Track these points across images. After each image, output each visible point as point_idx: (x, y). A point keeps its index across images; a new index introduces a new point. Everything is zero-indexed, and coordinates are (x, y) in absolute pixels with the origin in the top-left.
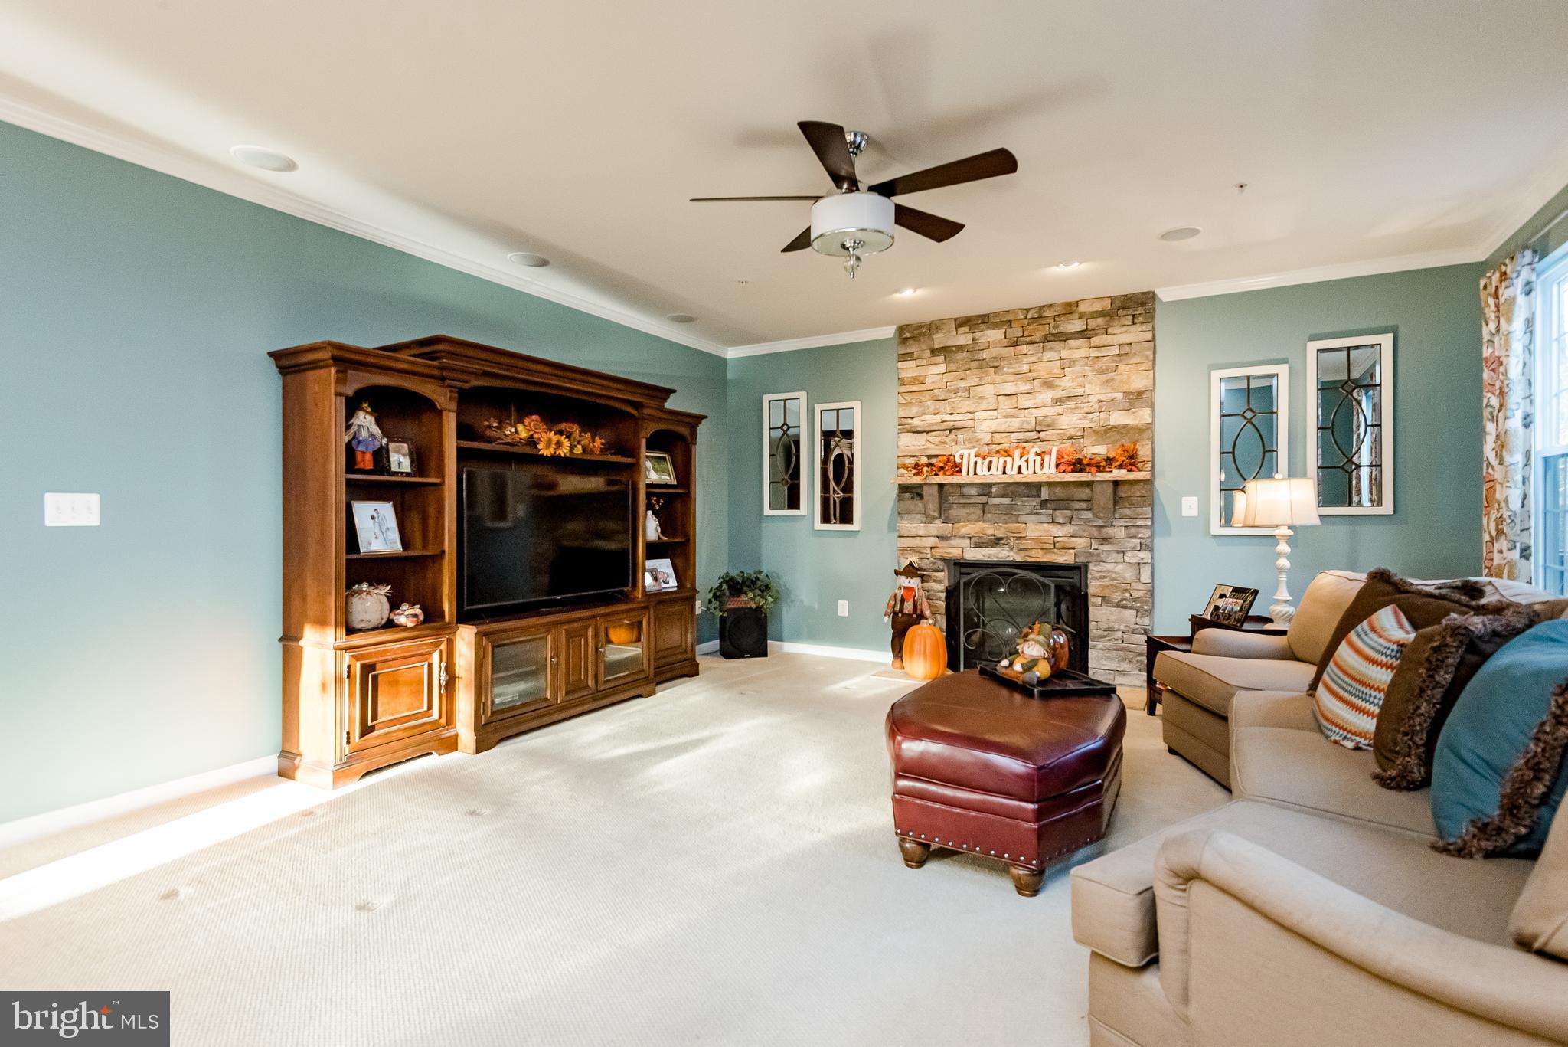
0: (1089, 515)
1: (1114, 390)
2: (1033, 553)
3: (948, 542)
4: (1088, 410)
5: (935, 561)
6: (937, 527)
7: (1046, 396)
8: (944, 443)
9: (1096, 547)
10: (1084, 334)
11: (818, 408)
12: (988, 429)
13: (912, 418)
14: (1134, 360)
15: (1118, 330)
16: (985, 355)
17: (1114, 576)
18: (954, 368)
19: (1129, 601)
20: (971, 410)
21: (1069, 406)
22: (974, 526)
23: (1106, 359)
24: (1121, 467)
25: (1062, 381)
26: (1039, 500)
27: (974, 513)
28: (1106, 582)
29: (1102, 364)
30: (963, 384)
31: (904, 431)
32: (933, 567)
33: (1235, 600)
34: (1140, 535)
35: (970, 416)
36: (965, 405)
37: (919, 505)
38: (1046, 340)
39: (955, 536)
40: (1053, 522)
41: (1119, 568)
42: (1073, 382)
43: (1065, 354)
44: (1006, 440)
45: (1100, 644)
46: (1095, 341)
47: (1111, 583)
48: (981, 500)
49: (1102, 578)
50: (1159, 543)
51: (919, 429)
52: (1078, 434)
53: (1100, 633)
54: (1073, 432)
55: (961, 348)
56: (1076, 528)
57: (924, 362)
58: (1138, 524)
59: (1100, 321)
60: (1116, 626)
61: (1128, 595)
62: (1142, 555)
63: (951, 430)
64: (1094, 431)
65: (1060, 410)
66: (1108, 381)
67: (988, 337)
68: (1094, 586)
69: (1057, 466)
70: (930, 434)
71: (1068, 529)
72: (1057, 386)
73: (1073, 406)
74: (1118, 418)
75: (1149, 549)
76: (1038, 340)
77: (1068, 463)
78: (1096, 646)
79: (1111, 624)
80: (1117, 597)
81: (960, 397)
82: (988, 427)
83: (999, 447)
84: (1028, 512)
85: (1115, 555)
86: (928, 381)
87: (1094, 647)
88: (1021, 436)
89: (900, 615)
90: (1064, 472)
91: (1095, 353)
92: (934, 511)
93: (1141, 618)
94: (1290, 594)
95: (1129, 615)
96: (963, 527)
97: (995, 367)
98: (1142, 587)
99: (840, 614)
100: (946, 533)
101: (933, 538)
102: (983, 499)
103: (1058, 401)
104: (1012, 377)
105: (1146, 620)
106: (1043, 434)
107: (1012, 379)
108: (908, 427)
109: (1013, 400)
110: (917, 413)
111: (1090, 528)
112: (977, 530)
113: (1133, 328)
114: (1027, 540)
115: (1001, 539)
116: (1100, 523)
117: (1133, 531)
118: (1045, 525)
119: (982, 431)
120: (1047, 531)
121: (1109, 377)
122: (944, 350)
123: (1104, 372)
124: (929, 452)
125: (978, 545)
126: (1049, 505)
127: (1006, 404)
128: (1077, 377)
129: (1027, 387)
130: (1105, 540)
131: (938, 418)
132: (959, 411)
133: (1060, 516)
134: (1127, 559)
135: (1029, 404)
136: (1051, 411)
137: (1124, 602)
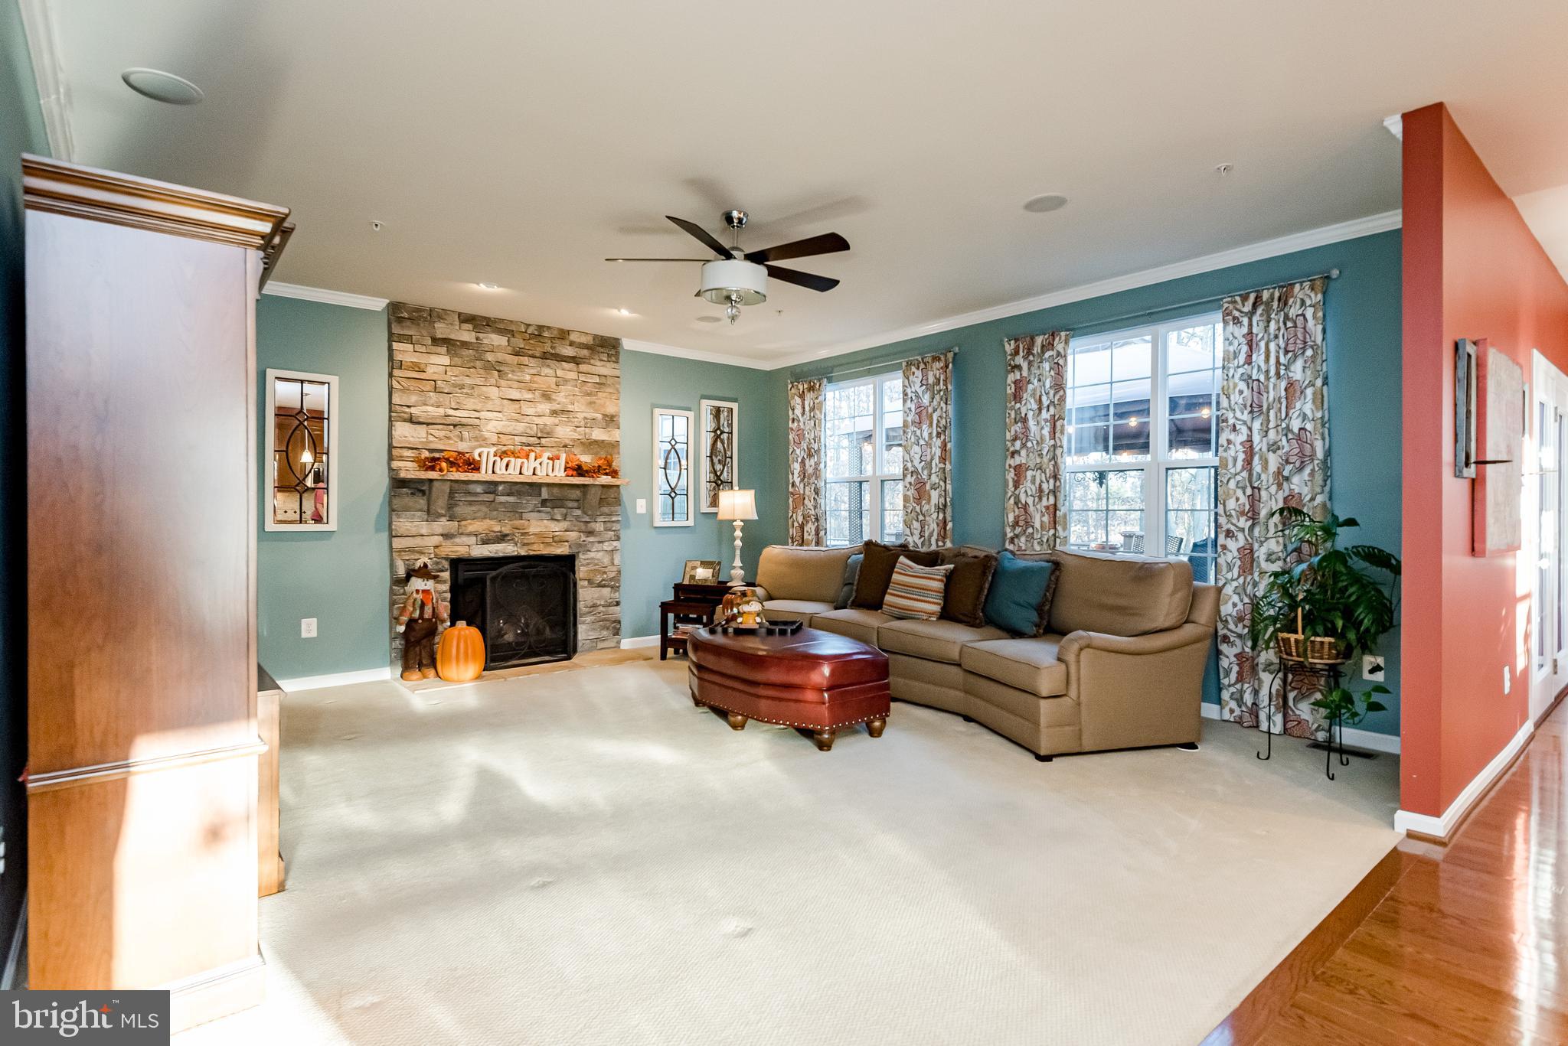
0: (579, 512)
1: (596, 411)
2: (535, 547)
3: (452, 541)
4: (578, 424)
5: (438, 560)
6: (442, 525)
7: (545, 407)
8: (448, 438)
9: (584, 539)
10: (575, 360)
11: (271, 373)
12: (494, 430)
13: (408, 406)
14: (609, 390)
15: (598, 363)
16: (490, 357)
17: (596, 562)
18: (459, 363)
19: (606, 581)
20: (478, 408)
21: (563, 419)
22: (482, 523)
23: (590, 384)
24: (606, 474)
25: (558, 396)
26: (540, 499)
27: (479, 510)
28: (591, 567)
29: (588, 388)
30: (468, 381)
31: (401, 420)
32: (436, 568)
33: (705, 570)
34: (613, 529)
35: (477, 414)
36: (470, 403)
37: (422, 502)
38: (545, 356)
39: (462, 534)
40: (552, 519)
41: (599, 555)
42: (566, 398)
43: (559, 373)
44: (510, 442)
45: (588, 619)
46: (583, 367)
47: (595, 568)
48: (488, 498)
49: (588, 564)
50: (622, 534)
51: (421, 420)
52: (571, 444)
53: (587, 610)
54: (567, 442)
55: (465, 344)
56: (569, 523)
57: (423, 349)
58: (613, 520)
59: (585, 352)
60: (599, 603)
61: (605, 576)
62: (615, 543)
63: (455, 426)
64: (581, 442)
65: (556, 421)
66: (591, 403)
67: (492, 341)
68: (582, 571)
69: (565, 471)
70: (430, 427)
71: (565, 525)
72: (553, 400)
73: (566, 419)
74: (598, 434)
75: (618, 538)
76: (538, 355)
77: (573, 469)
78: (586, 621)
79: (595, 601)
80: (598, 579)
81: (467, 394)
82: (495, 427)
83: (504, 448)
84: (530, 510)
85: (597, 545)
86: (430, 370)
87: (584, 623)
88: (524, 440)
89: (420, 621)
90: (572, 476)
91: (582, 378)
92: (442, 508)
93: (615, 592)
95: (606, 591)
96: (470, 524)
97: (499, 371)
98: (615, 569)
99: (304, 635)
100: (452, 531)
101: (436, 537)
102: (489, 497)
103: (554, 413)
104: (516, 384)
105: (617, 594)
106: (543, 441)
107: (516, 386)
108: (406, 416)
109: (516, 406)
110: (416, 401)
111: (579, 523)
112: (485, 527)
113: (608, 364)
114: (530, 535)
115: (507, 535)
116: (587, 519)
117: (609, 525)
118: (545, 521)
119: (488, 431)
120: (546, 527)
121: (592, 400)
122: (446, 342)
123: (589, 394)
124: (432, 446)
125: (485, 542)
126: (548, 504)
127: (510, 408)
128: (569, 395)
129: (529, 396)
130: (591, 533)
131: (441, 411)
132: (465, 407)
133: (558, 513)
134: (605, 548)
135: (530, 411)
136: (549, 421)
137: (604, 582)
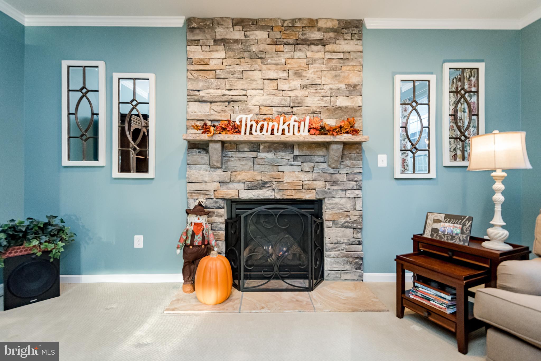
0: (325, 165)
1: (340, 82)
2: (288, 193)
3: (227, 186)
4: (324, 94)
5: (217, 200)
6: (219, 175)
7: (297, 83)
8: (224, 111)
9: (329, 187)
10: (322, 43)
11: (116, 76)
12: (257, 103)
13: (198, 91)
14: (351, 64)
15: (343, 42)
16: (255, 49)
17: (340, 206)
18: (232, 56)
19: (349, 223)
20: (245, 87)
21: (312, 91)
22: (247, 174)
23: (335, 61)
24: (347, 133)
25: (308, 73)
26: (292, 155)
27: (247, 164)
28: (335, 211)
29: (334, 63)
30: (238, 68)
31: (192, 100)
32: (216, 205)
33: (452, 225)
34: (356, 179)
35: (244, 93)
36: (240, 84)
37: (204, 158)
38: (296, 43)
39: (233, 182)
40: (302, 171)
41: (343, 201)
42: (314, 74)
43: (309, 54)
44: (269, 112)
45: (333, 254)
46: (329, 47)
47: (339, 211)
48: (252, 155)
49: (333, 208)
50: (365, 184)
51: (204, 99)
52: (318, 110)
53: (332, 246)
54: (315, 109)
55: (236, 41)
56: (316, 174)
57: (208, 48)
58: (355, 172)
59: (332, 34)
60: (342, 241)
61: (348, 219)
62: (357, 192)
63: (229, 102)
64: (327, 109)
65: (306, 93)
66: (336, 76)
67: (257, 36)
68: (327, 214)
69: (309, 131)
70: (213, 104)
71: (311, 176)
72: (304, 76)
73: (314, 91)
74: (342, 102)
75: (360, 188)
76: (291, 42)
77: (316, 129)
78: (331, 255)
79: (339, 239)
80: (342, 221)
81: (237, 78)
82: (257, 101)
83: (265, 117)
84: (285, 163)
85: (340, 192)
86: (212, 63)
87: (328, 256)
88: (280, 109)
89: (191, 247)
90: (314, 134)
91: (328, 56)
92: (217, 162)
93: (357, 233)
94: (504, 220)
95: (349, 232)
96: (239, 174)
97: (261, 58)
98: (357, 213)
99: (136, 246)
100: (226, 179)
101: (215, 183)
102: (254, 154)
103: (304, 87)
104: (274, 67)
105: (359, 235)
106: (295, 109)
107: (274, 68)
108: (196, 97)
109: (274, 83)
110: (203, 86)
111: (325, 175)
112: (249, 176)
113: (351, 42)
114: (284, 184)
115: (266, 183)
116: (332, 171)
117: (351, 176)
118: (296, 173)
119: (253, 104)
120: (297, 177)
121: (337, 74)
122: (224, 42)
123: (334, 70)
124: (213, 118)
125: (250, 188)
126: (299, 159)
127: (270, 86)
128: (317, 71)
129: (285, 75)
130: (335, 183)
131: (220, 92)
132: (236, 88)
133: (307, 166)
134: (348, 195)
135: (285, 87)
136: (300, 93)
137: (347, 224)
